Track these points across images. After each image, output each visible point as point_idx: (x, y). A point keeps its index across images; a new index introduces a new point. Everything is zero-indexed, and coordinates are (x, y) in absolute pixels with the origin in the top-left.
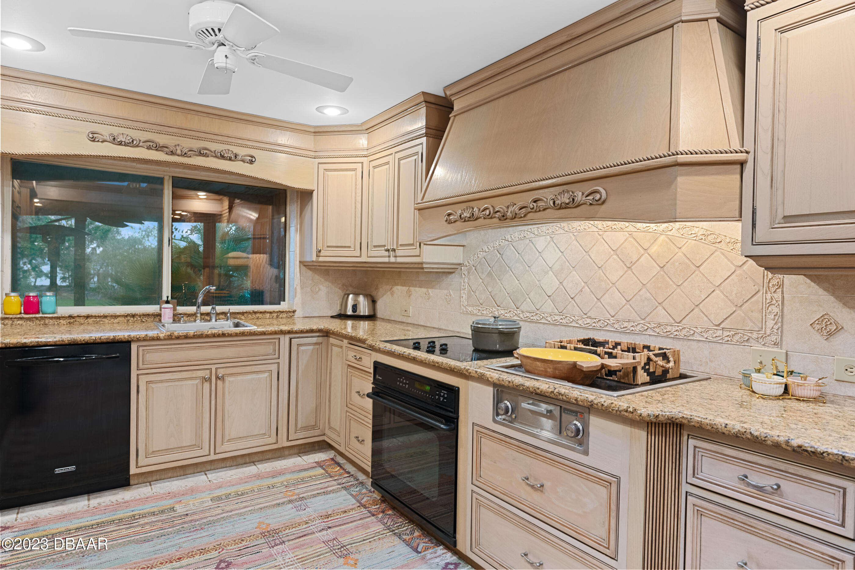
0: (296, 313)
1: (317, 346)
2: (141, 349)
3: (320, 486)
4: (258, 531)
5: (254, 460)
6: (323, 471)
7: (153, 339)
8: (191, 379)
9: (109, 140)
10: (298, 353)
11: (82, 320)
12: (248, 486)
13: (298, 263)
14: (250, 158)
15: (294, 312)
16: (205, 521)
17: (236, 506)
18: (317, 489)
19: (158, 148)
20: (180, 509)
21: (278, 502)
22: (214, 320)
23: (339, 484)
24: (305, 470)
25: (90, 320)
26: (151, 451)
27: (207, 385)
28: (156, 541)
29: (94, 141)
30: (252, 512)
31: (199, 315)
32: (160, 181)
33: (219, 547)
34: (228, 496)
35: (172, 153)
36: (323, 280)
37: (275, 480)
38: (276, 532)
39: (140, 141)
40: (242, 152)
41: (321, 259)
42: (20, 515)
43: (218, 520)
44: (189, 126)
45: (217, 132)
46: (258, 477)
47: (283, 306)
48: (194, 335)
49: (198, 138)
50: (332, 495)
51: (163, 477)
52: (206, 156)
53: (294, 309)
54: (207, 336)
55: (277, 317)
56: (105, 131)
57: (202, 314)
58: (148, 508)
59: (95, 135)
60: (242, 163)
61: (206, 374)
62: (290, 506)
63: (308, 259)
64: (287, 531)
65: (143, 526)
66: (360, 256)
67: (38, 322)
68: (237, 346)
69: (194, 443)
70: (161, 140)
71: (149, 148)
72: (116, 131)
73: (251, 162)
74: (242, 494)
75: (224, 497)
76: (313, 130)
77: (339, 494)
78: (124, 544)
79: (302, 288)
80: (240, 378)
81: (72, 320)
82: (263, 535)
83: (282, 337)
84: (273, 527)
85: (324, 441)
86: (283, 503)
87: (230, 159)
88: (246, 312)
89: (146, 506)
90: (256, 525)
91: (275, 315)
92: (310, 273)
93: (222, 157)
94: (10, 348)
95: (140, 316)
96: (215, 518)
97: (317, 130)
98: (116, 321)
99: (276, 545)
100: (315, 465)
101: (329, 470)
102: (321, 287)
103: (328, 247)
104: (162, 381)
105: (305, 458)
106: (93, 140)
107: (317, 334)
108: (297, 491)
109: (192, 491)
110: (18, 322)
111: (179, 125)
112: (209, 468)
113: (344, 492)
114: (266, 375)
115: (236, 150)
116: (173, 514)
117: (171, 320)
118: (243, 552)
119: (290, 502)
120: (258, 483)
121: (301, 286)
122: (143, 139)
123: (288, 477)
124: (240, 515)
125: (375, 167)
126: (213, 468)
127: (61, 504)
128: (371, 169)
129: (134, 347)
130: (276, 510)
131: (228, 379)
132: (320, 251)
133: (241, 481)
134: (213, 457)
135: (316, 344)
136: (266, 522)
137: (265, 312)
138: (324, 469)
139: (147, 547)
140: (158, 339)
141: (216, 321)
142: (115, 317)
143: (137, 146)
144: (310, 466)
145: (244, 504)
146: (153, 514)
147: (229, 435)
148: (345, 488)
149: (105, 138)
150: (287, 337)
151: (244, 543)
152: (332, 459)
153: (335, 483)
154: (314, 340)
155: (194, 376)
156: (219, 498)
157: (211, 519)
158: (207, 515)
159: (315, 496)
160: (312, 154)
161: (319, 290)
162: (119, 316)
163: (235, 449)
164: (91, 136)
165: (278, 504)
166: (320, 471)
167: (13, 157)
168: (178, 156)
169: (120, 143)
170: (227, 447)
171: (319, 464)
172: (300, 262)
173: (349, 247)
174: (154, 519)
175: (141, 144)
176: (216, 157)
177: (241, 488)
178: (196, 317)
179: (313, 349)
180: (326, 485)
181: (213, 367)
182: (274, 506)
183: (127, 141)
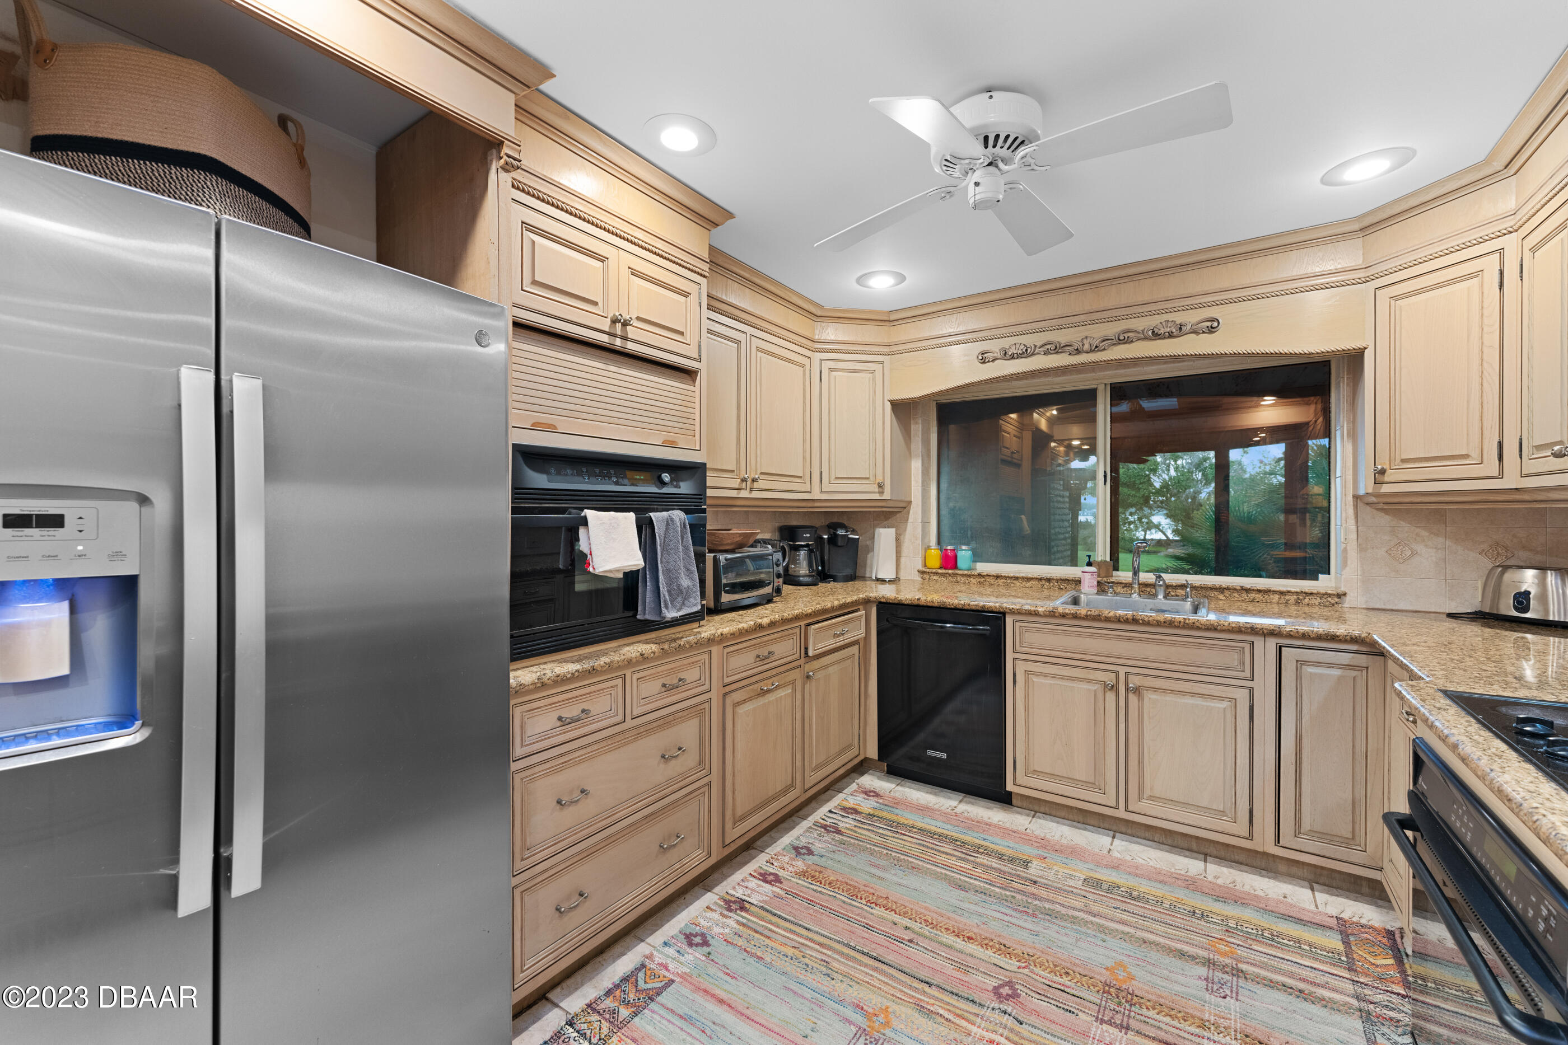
0: (1348, 598)
1: (1354, 673)
2: (1017, 625)
3: (1305, 973)
4: (1105, 976)
6: (1341, 947)
7: (1030, 613)
8: (1087, 680)
9: (999, 356)
10: (1299, 677)
12: (1158, 891)
13: (1350, 498)
14: (1209, 324)
15: (1341, 596)
16: (1047, 905)
17: (1110, 912)
18: (1291, 975)
19: (1058, 349)
20: (1035, 870)
21: (1186, 948)
22: (1161, 596)
23: (1358, 998)
24: (1299, 921)
25: (1001, 581)
27: (1111, 696)
28: (970, 895)
29: (984, 363)
30: (1125, 937)
31: (1136, 586)
32: (1093, 394)
33: (1027, 959)
34: (1113, 887)
35: (1078, 352)
36: (1424, 533)
37: (1218, 907)
38: (1132, 999)
39: (1035, 346)
40: (1190, 318)
41: (1386, 489)
42: (899, 788)
43: (1063, 917)
44: (1102, 305)
45: (1146, 298)
46: (1191, 884)
47: (1324, 583)
49: (1117, 319)
50: (1315, 1009)
51: (1054, 813)
52: (1128, 341)
53: (1343, 589)
55: (1298, 602)
56: (995, 347)
57: (1168, 586)
58: (1004, 845)
59: (986, 355)
60: (1193, 336)
61: (1109, 678)
62: (1203, 971)
63: (1362, 492)
64: (1152, 1013)
65: (976, 865)
66: (1501, 476)
68: (1164, 643)
69: (1092, 780)
70: (1061, 337)
71: (1047, 353)
72: (1006, 343)
73: (1212, 330)
74: (1138, 899)
75: (1105, 886)
76: (1356, 226)
77: (1337, 1017)
78: (938, 876)
79: (1362, 548)
80: (1170, 698)
81: (982, 580)
82: (1106, 989)
83: (1259, 641)
84: (1136, 986)
86: (1193, 958)
87: (1171, 336)
88: (1228, 589)
89: (1003, 842)
90: (1110, 963)
91: (1293, 598)
92: (1384, 520)
93: (1156, 336)
95: (1057, 581)
96: (1064, 911)
97: (1366, 223)
98: (1028, 584)
99: (1110, 1023)
100: (1333, 922)
101: (1360, 953)
102: (1420, 548)
103: (1403, 461)
104: (1045, 675)
105: (1321, 897)
106: (983, 361)
107: (1355, 647)
108: (1240, 952)
110: (935, 577)
111: (1087, 308)
112: (1124, 830)
113: (1358, 1025)
114: (1224, 704)
115: (1179, 318)
116: (1021, 871)
117: (1095, 591)
118: (1052, 993)
119: (1209, 963)
120: (1181, 894)
121: (1359, 545)
122: (1039, 344)
123: (1247, 914)
124: (1102, 929)
125: (1534, 248)
126: (1129, 831)
128: (1527, 255)
129: (1009, 620)
130: (1167, 960)
131: (1149, 696)
132: (1383, 472)
133: (1158, 877)
134: (1121, 814)
135: (1348, 667)
136: (1133, 970)
137: (1268, 592)
138: (1346, 943)
139: (954, 896)
141: (1165, 597)
142: (1028, 579)
143: (1033, 354)
144: (1317, 919)
145: (1125, 917)
146: (1000, 857)
147: (1152, 789)
148: (1366, 1017)
149: (996, 355)
150: (1272, 643)
151: (1065, 980)
152: (1390, 934)
153: (1349, 987)
154: (1345, 658)
155: (1091, 677)
156: (1097, 884)
157: (1058, 907)
158: (1060, 899)
159: (1272, 984)
160: (1361, 274)
161: (1414, 554)
162: (1032, 579)
163: (1163, 816)
164: (980, 358)
165: (1182, 954)
166: (1335, 942)
168: (1087, 352)
169: (1012, 357)
170: (1144, 806)
171: (1344, 928)
172: (1354, 496)
173: (1466, 456)
174: (995, 863)
175: (1037, 350)
176: (1146, 338)
177: (1144, 887)
178: (1132, 588)
179: (1340, 678)
180: (1321, 979)
181: (1122, 671)
182: (1171, 951)
183: (1021, 352)
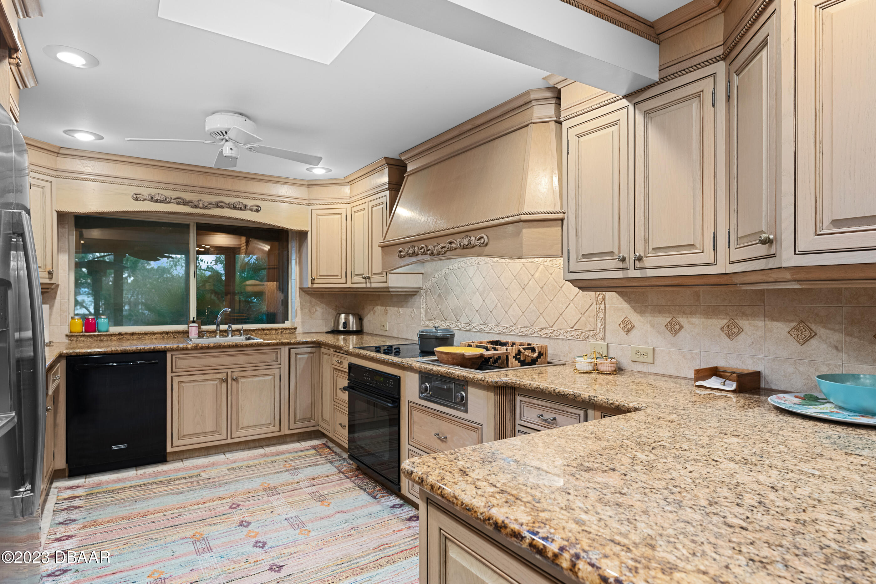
0: (297, 330)
1: (312, 355)
2: (174, 357)
3: (312, 461)
4: (261, 488)
5: (262, 445)
6: (316, 452)
7: (183, 349)
8: (212, 380)
9: (148, 199)
10: (296, 360)
11: (128, 337)
12: (256, 462)
13: (298, 289)
14: (256, 208)
15: (295, 328)
16: (222, 482)
17: (247, 473)
18: (309, 463)
19: (185, 203)
20: (204, 475)
21: (278, 470)
22: (230, 336)
23: (326, 460)
24: (302, 451)
25: (135, 337)
26: (182, 434)
27: (224, 385)
28: (187, 493)
29: (137, 200)
30: (257, 477)
31: (218, 332)
32: (187, 226)
33: (232, 496)
34: (240, 468)
35: (196, 207)
36: (319, 303)
37: (278, 457)
38: (275, 488)
39: (171, 198)
40: (250, 203)
41: (315, 286)
42: (87, 480)
43: (232, 482)
44: (209, 185)
45: (230, 188)
46: (265, 455)
47: (287, 324)
48: (214, 346)
49: (215, 194)
50: (319, 467)
51: (192, 456)
52: (222, 207)
53: (296, 326)
54: (224, 347)
55: (282, 333)
56: (145, 192)
57: (221, 331)
58: (180, 474)
59: (138, 196)
60: (250, 211)
61: (223, 376)
62: (287, 473)
63: (305, 286)
64: (282, 488)
65: (177, 485)
66: (346, 283)
67: (96, 338)
68: (247, 354)
69: (215, 429)
70: (188, 196)
71: (178, 203)
72: (153, 192)
73: (258, 211)
74: (251, 466)
75: (237, 468)
76: (306, 183)
77: (325, 466)
78: (164, 495)
79: (302, 309)
80: (250, 379)
81: (121, 337)
82: (265, 490)
83: (283, 348)
84: (272, 485)
85: (318, 431)
86: (282, 472)
87: (241, 209)
88: (256, 330)
89: (179, 474)
90: (260, 484)
91: (280, 331)
92: (308, 297)
93: (235, 208)
94: (80, 356)
95: (172, 333)
96: (230, 480)
97: (310, 183)
98: (154, 337)
99: (273, 495)
100: (310, 447)
101: (320, 451)
102: (318, 308)
103: (320, 276)
104: (190, 382)
105: (303, 443)
106: (137, 199)
107: (311, 345)
108: (293, 464)
109: (213, 464)
110: (81, 339)
111: (201, 184)
112: (227, 450)
113: (330, 465)
114: (271, 377)
115: (245, 202)
116: (199, 478)
117: (197, 336)
118: (249, 499)
119: (287, 470)
120: (264, 459)
121: (301, 308)
122: (173, 197)
123: (288, 455)
124: (249, 478)
125: (355, 212)
126: (230, 450)
127: (117, 473)
128: (353, 213)
129: (169, 355)
130: (276, 475)
131: (241, 381)
132: (314, 279)
133: (252, 458)
134: (229, 441)
135: (310, 353)
136: (269, 482)
137: (271, 329)
138: (316, 450)
139: (180, 497)
140: (187, 349)
141: (232, 336)
142: (153, 334)
143: (170, 202)
144: (306, 448)
145: (252, 472)
146: (185, 478)
147: (242, 424)
148: (331, 462)
149: (145, 197)
150: (287, 348)
151: (250, 494)
152: (324, 444)
153: (323, 459)
154: (309, 350)
155: (214, 377)
156: (234, 469)
157: (227, 481)
158: (224, 478)
159: (306, 467)
160: (307, 202)
161: (316, 310)
162: (156, 333)
163: (247, 435)
164: (135, 196)
165: (278, 472)
166: (314, 451)
167: (76, 214)
168: (201, 208)
169: (157, 201)
170: (241, 433)
171: (313, 447)
172: (300, 288)
173: (337, 276)
174: (185, 481)
175: (172, 201)
176: (230, 208)
177: (251, 463)
178: (217, 333)
179: (308, 358)
180: (316, 460)
181: (229, 371)
182: (274, 473)
183: (162, 199)
